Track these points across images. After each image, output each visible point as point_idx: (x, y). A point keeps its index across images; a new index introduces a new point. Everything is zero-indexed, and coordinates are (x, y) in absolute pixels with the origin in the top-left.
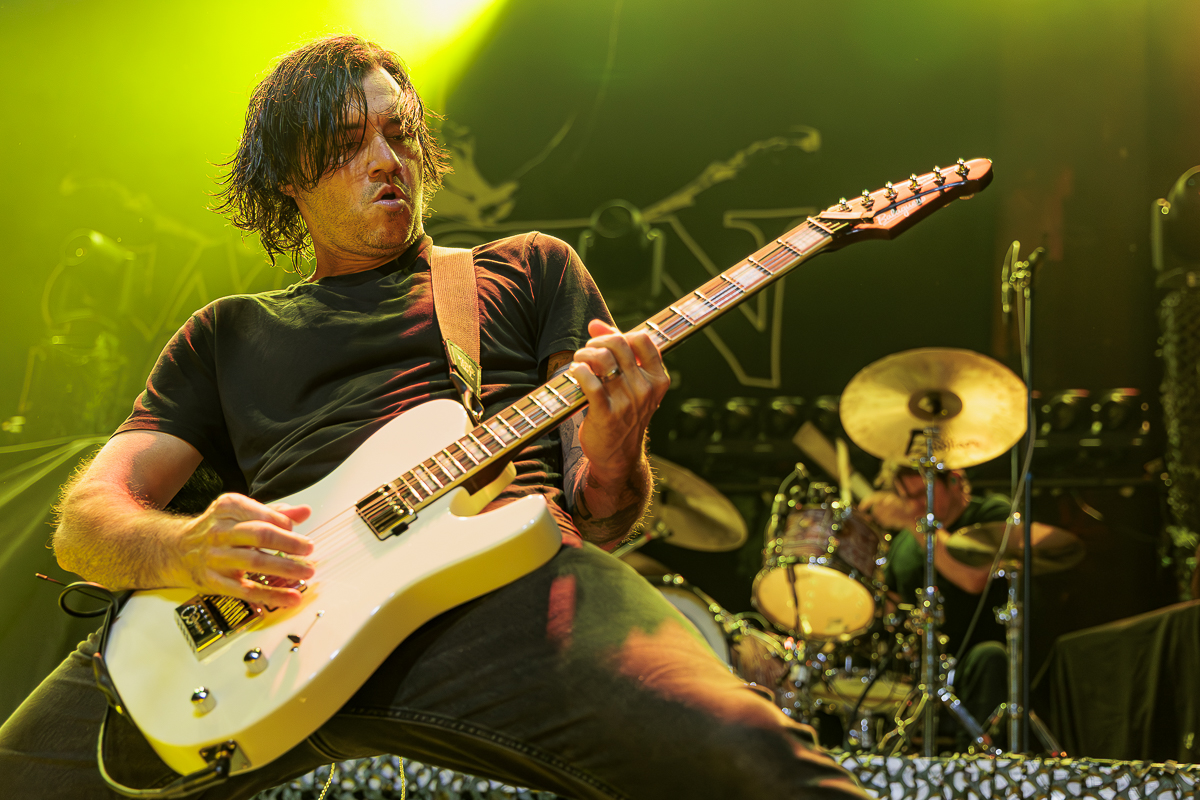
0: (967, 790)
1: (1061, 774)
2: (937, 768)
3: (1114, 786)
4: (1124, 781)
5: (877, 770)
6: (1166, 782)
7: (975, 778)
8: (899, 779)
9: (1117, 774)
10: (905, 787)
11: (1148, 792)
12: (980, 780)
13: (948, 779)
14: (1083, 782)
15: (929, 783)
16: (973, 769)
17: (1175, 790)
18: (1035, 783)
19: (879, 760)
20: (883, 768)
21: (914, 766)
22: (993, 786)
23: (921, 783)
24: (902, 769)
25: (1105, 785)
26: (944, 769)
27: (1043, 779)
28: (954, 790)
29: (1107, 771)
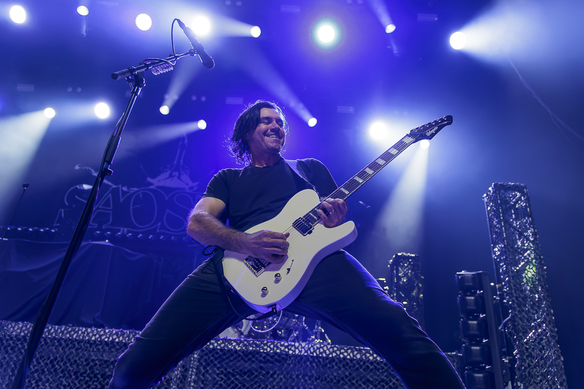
0: (314, 352)
1: (335, 349)
2: (307, 346)
3: (347, 352)
4: (349, 351)
5: (293, 346)
6: (359, 352)
7: (316, 349)
8: (298, 348)
9: (348, 349)
10: (299, 350)
11: (355, 354)
12: (317, 349)
13: (309, 349)
14: (340, 351)
15: (305, 349)
16: (315, 347)
17: (360, 354)
18: (329, 351)
19: (293, 343)
20: (294, 345)
21: (301, 345)
22: (319, 351)
23: (303, 350)
24: (299, 346)
25: (345, 352)
26: (308, 346)
27: (331, 350)
28: (310, 352)
29: (346, 348)
